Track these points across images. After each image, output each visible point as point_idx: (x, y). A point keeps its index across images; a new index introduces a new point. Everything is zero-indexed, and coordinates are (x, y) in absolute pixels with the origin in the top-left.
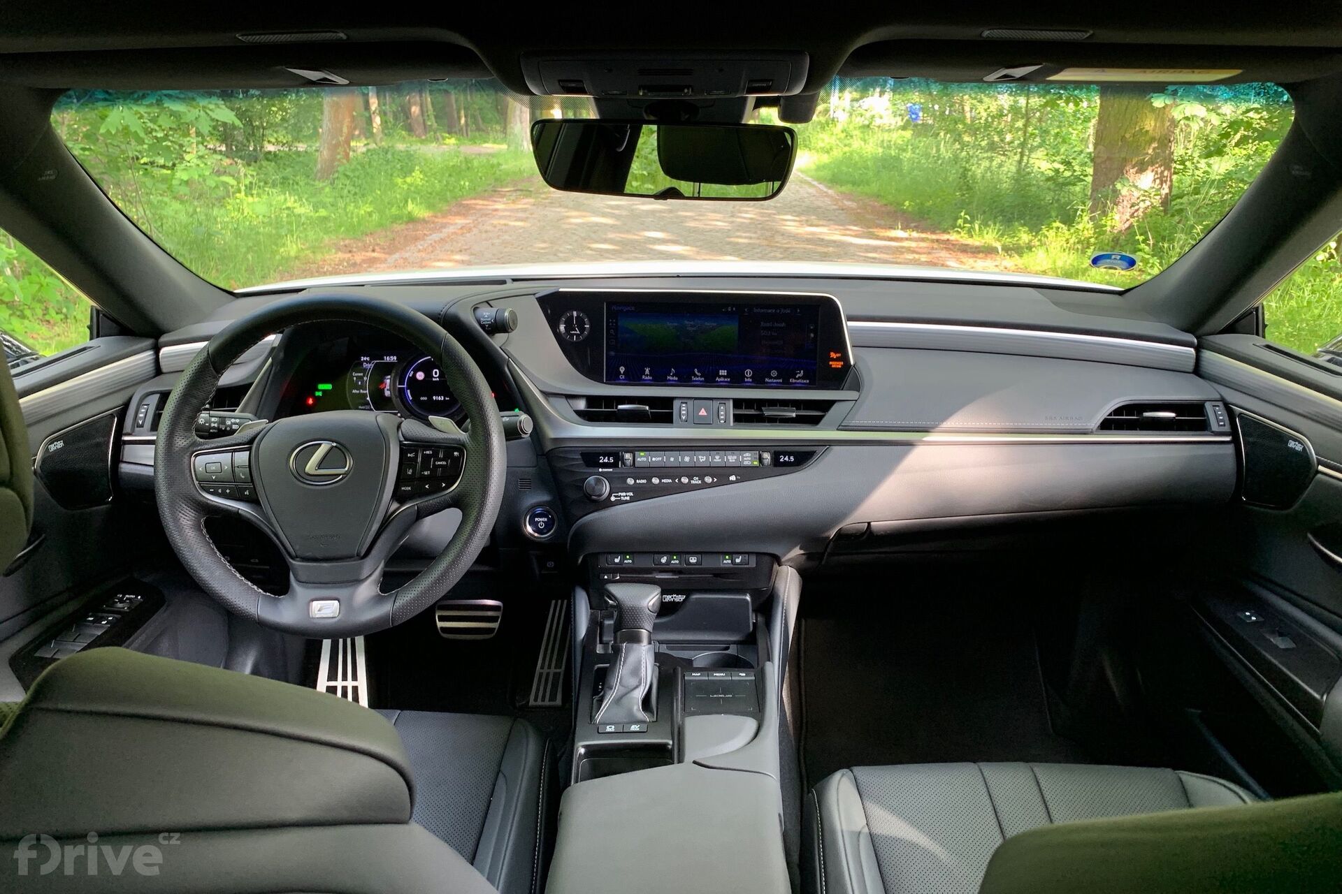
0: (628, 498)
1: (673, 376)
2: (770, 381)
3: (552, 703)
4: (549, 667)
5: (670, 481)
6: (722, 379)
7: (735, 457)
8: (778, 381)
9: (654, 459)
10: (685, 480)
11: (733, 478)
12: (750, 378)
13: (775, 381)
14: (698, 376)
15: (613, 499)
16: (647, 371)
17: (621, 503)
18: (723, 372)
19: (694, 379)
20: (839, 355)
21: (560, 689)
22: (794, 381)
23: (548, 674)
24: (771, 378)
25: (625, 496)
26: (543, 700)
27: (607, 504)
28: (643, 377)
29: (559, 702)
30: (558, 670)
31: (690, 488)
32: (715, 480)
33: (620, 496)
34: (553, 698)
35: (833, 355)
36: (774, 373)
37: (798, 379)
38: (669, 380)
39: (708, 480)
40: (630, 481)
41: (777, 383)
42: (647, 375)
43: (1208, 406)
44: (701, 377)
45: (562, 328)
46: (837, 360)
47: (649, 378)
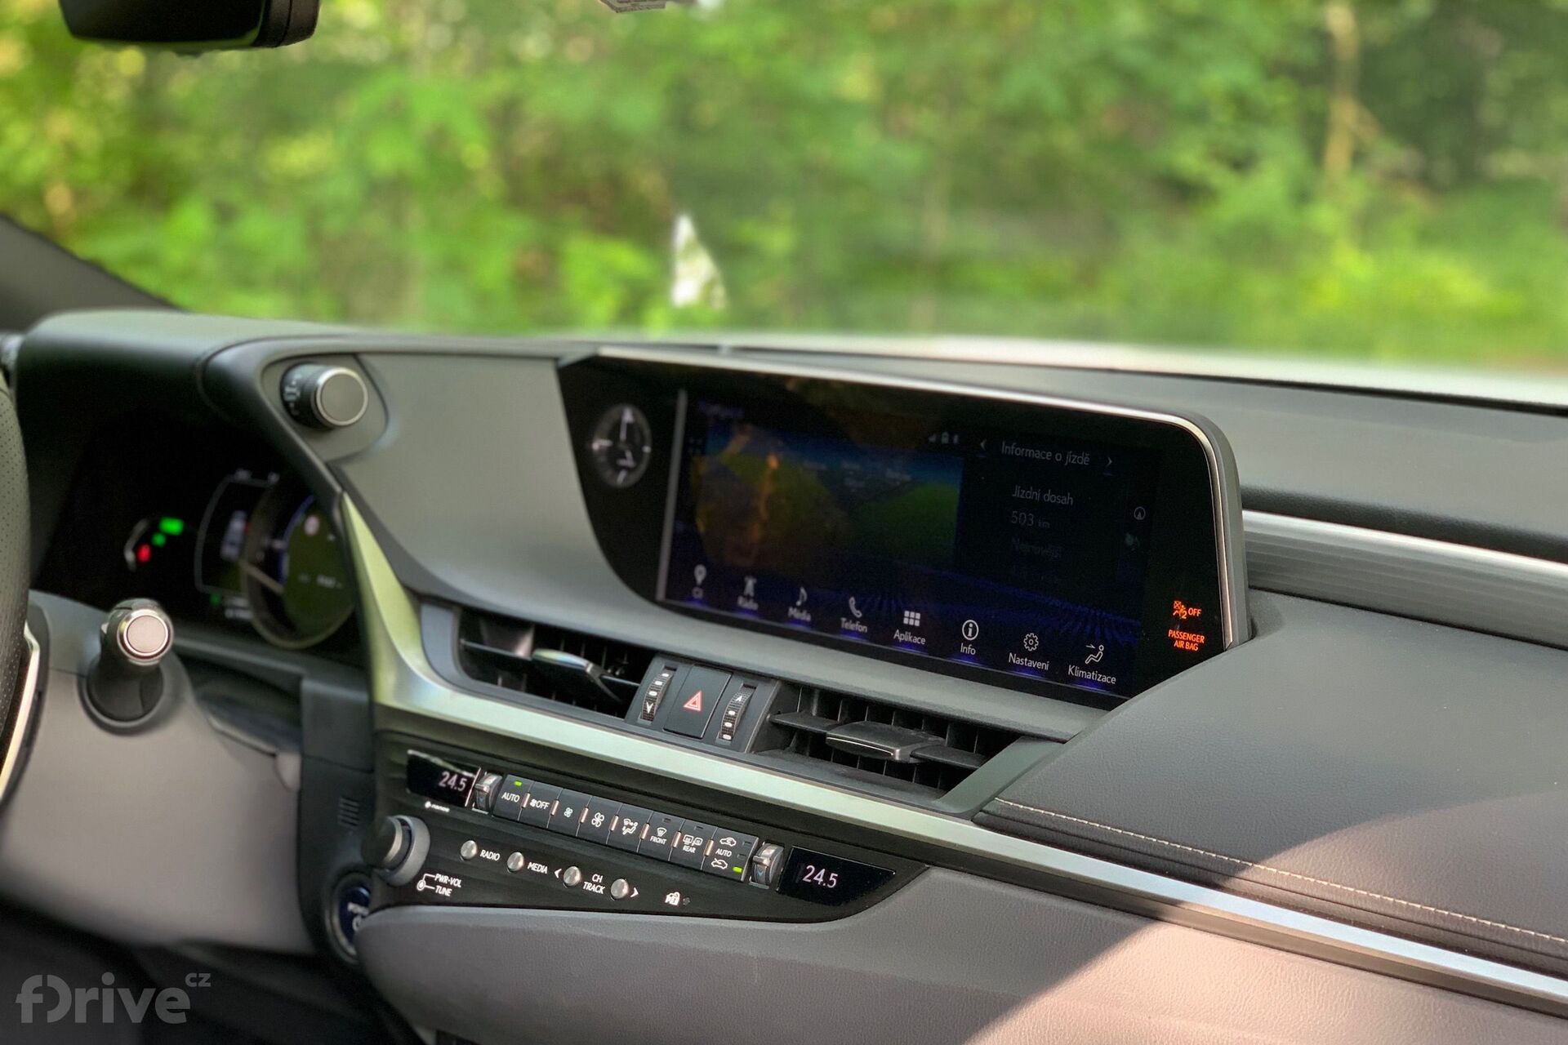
0: (447, 892)
1: (801, 609)
2: (1019, 661)
5: (544, 870)
6: (907, 637)
7: (698, 842)
8: (1039, 665)
9: (534, 803)
10: (574, 876)
11: (673, 899)
12: (974, 644)
13: (1031, 664)
14: (855, 620)
15: (422, 885)
17: (431, 899)
18: (912, 618)
19: (847, 625)
20: (1195, 612)
22: (1079, 673)
24: (1023, 653)
25: (446, 884)
27: (406, 896)
28: (741, 602)
31: (578, 901)
32: (636, 893)
33: (438, 883)
35: (1181, 610)
36: (1031, 641)
37: (1089, 668)
38: (792, 619)
39: (621, 888)
40: (470, 849)
41: (1035, 670)
42: (749, 597)
44: (862, 621)
45: (599, 444)
46: (1189, 625)
47: (752, 605)
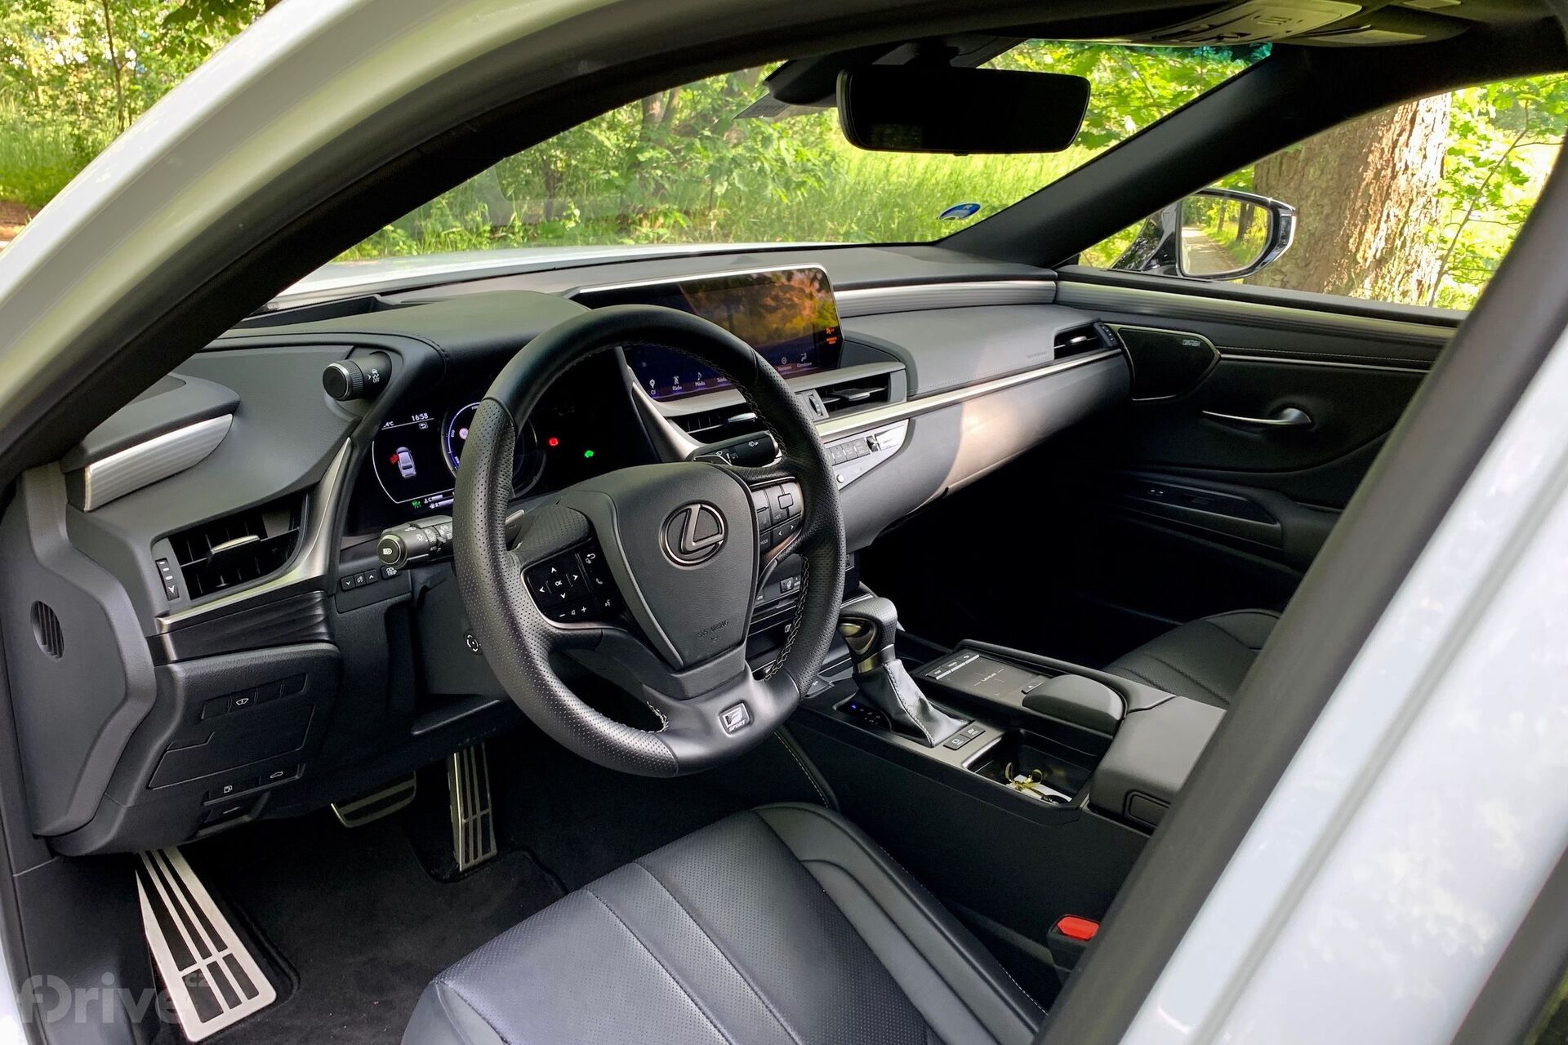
1: (700, 381)
3: (487, 856)
4: (474, 813)
16: (676, 379)
21: (492, 834)
23: (475, 821)
26: (476, 856)
28: (674, 388)
29: (494, 850)
30: (485, 812)
34: (486, 849)
35: (829, 331)
37: (803, 363)
38: (698, 387)
42: (677, 385)
43: (1096, 326)
46: (832, 335)
47: (680, 388)
